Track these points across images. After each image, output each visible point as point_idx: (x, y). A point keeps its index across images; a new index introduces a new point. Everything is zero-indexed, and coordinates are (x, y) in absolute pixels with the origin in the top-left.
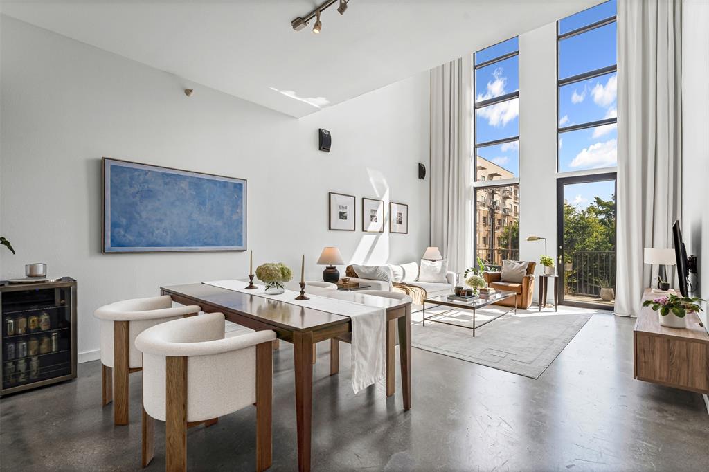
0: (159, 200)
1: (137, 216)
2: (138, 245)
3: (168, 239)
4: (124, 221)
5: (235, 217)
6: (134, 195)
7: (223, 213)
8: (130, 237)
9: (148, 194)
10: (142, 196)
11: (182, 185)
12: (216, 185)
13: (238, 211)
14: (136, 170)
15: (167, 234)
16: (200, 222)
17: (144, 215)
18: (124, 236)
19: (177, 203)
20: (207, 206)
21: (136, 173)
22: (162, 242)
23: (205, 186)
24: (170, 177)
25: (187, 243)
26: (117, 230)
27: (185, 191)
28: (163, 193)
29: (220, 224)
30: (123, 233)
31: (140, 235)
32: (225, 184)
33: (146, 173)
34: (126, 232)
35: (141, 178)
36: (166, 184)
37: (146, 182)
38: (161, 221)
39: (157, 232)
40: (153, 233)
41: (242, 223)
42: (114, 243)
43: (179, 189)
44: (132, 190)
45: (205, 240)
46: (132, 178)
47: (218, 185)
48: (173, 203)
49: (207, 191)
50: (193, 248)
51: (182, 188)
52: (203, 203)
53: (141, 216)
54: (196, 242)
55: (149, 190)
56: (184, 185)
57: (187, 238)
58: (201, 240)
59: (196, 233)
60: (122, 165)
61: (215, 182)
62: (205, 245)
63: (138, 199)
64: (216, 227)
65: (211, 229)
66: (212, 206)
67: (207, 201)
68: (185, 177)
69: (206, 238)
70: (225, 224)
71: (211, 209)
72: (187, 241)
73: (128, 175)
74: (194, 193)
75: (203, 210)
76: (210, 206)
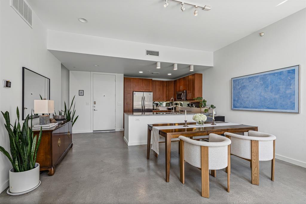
0: (247, 89)
1: (240, 96)
2: (240, 107)
3: (251, 105)
4: (236, 99)
5: (288, 92)
6: (239, 89)
7: (279, 90)
9: (244, 87)
10: (242, 89)
11: (257, 80)
13: (291, 87)
14: (240, 79)
15: (250, 103)
16: (265, 97)
17: (242, 96)
22: (248, 106)
23: (268, 78)
24: (251, 78)
25: (259, 107)
27: (258, 83)
28: (249, 86)
29: (277, 96)
30: (236, 103)
31: (241, 104)
32: (281, 73)
33: (243, 79)
35: (241, 82)
36: (250, 82)
37: (243, 83)
38: (248, 97)
39: (246, 102)
40: (245, 103)
41: (294, 95)
42: (235, 107)
43: (255, 83)
44: (238, 87)
45: (268, 106)
46: (239, 83)
47: (276, 75)
48: (252, 90)
49: (269, 80)
50: (262, 110)
51: (256, 82)
52: (267, 87)
53: (241, 97)
54: (263, 107)
55: (244, 86)
57: (259, 105)
58: (266, 106)
59: (263, 102)
60: (236, 79)
61: (274, 74)
62: (268, 108)
63: (240, 90)
64: (275, 99)
65: (272, 100)
66: (272, 87)
67: (269, 85)
68: (258, 76)
69: (268, 105)
70: (281, 96)
71: (272, 89)
72: (259, 106)
73: (238, 82)
74: (262, 83)
75: (267, 90)
76: (271, 88)
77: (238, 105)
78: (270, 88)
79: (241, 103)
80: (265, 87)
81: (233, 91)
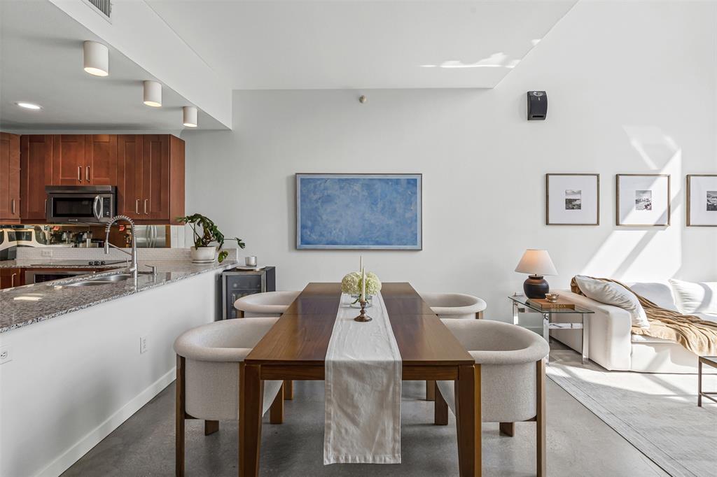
0: (336, 203)
1: (319, 218)
2: (319, 243)
3: (343, 238)
4: (310, 224)
5: (408, 215)
6: (317, 201)
7: (395, 210)
8: (314, 237)
9: (328, 199)
10: (322, 202)
11: (355, 188)
12: (388, 183)
13: (412, 208)
14: (318, 179)
15: (343, 234)
16: (372, 222)
17: (324, 217)
18: (310, 236)
19: (351, 205)
20: (378, 206)
21: (319, 182)
23: (376, 186)
24: (345, 181)
25: (360, 242)
26: (305, 230)
27: (358, 193)
28: (339, 197)
29: (391, 222)
30: (309, 233)
31: (321, 235)
32: (397, 182)
33: (326, 180)
34: (311, 232)
35: (322, 185)
36: (341, 188)
37: (326, 189)
38: (337, 222)
39: (334, 232)
40: (331, 233)
41: (416, 221)
42: (304, 242)
43: (352, 192)
44: (315, 197)
45: (377, 239)
46: (315, 187)
47: (390, 183)
48: (347, 206)
49: (379, 191)
50: (366, 247)
51: (355, 190)
52: (375, 203)
53: (322, 219)
54: (368, 241)
55: (329, 196)
56: (357, 187)
57: (360, 237)
58: (373, 239)
59: (368, 232)
60: (308, 177)
61: (387, 181)
62: (378, 243)
63: (319, 204)
64: (388, 225)
65: (383, 228)
66: (384, 205)
67: (379, 200)
68: (358, 180)
69: (378, 237)
70: (397, 222)
71: (383, 209)
72: (360, 239)
73: (313, 185)
74: (367, 194)
75: (375, 209)
76: (382, 205)
78: (380, 205)
79: (321, 233)
80: (373, 204)
81: (299, 205)
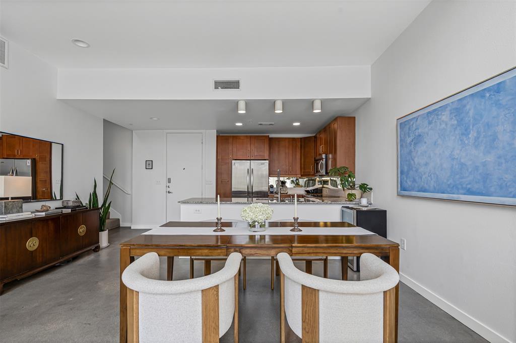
0: (425, 143)
1: (412, 162)
2: (412, 190)
3: (432, 184)
4: (406, 169)
6: (410, 144)
7: (494, 138)
9: (418, 139)
11: (444, 118)
12: (483, 97)
14: (411, 120)
15: (431, 179)
16: (462, 161)
17: (416, 160)
18: (406, 181)
19: (440, 141)
20: (470, 136)
21: (412, 123)
22: (427, 187)
23: (468, 107)
24: (432, 113)
25: (449, 190)
26: (403, 176)
27: (446, 125)
28: (428, 135)
29: (490, 158)
30: (405, 179)
31: (414, 181)
33: (416, 118)
34: (407, 178)
35: (414, 125)
36: (430, 123)
37: (417, 128)
38: (426, 164)
39: (424, 177)
40: (421, 178)
42: (404, 189)
43: (440, 124)
44: (409, 140)
45: (469, 186)
46: (409, 129)
48: (435, 143)
49: (471, 113)
50: (455, 196)
51: (443, 121)
52: (466, 133)
53: (414, 162)
54: (458, 189)
55: (420, 135)
56: (445, 117)
57: (449, 183)
58: (464, 186)
59: (458, 176)
60: (405, 119)
61: (481, 95)
62: (470, 192)
63: (412, 146)
64: (484, 164)
65: (477, 168)
66: (478, 132)
67: (471, 127)
68: (446, 106)
69: (470, 184)
70: (500, 157)
71: (477, 138)
72: (449, 185)
73: (408, 126)
74: (456, 122)
75: (466, 142)
76: (475, 135)
77: (409, 183)
78: (473, 134)
79: (414, 178)
80: (463, 134)
81: (399, 150)
